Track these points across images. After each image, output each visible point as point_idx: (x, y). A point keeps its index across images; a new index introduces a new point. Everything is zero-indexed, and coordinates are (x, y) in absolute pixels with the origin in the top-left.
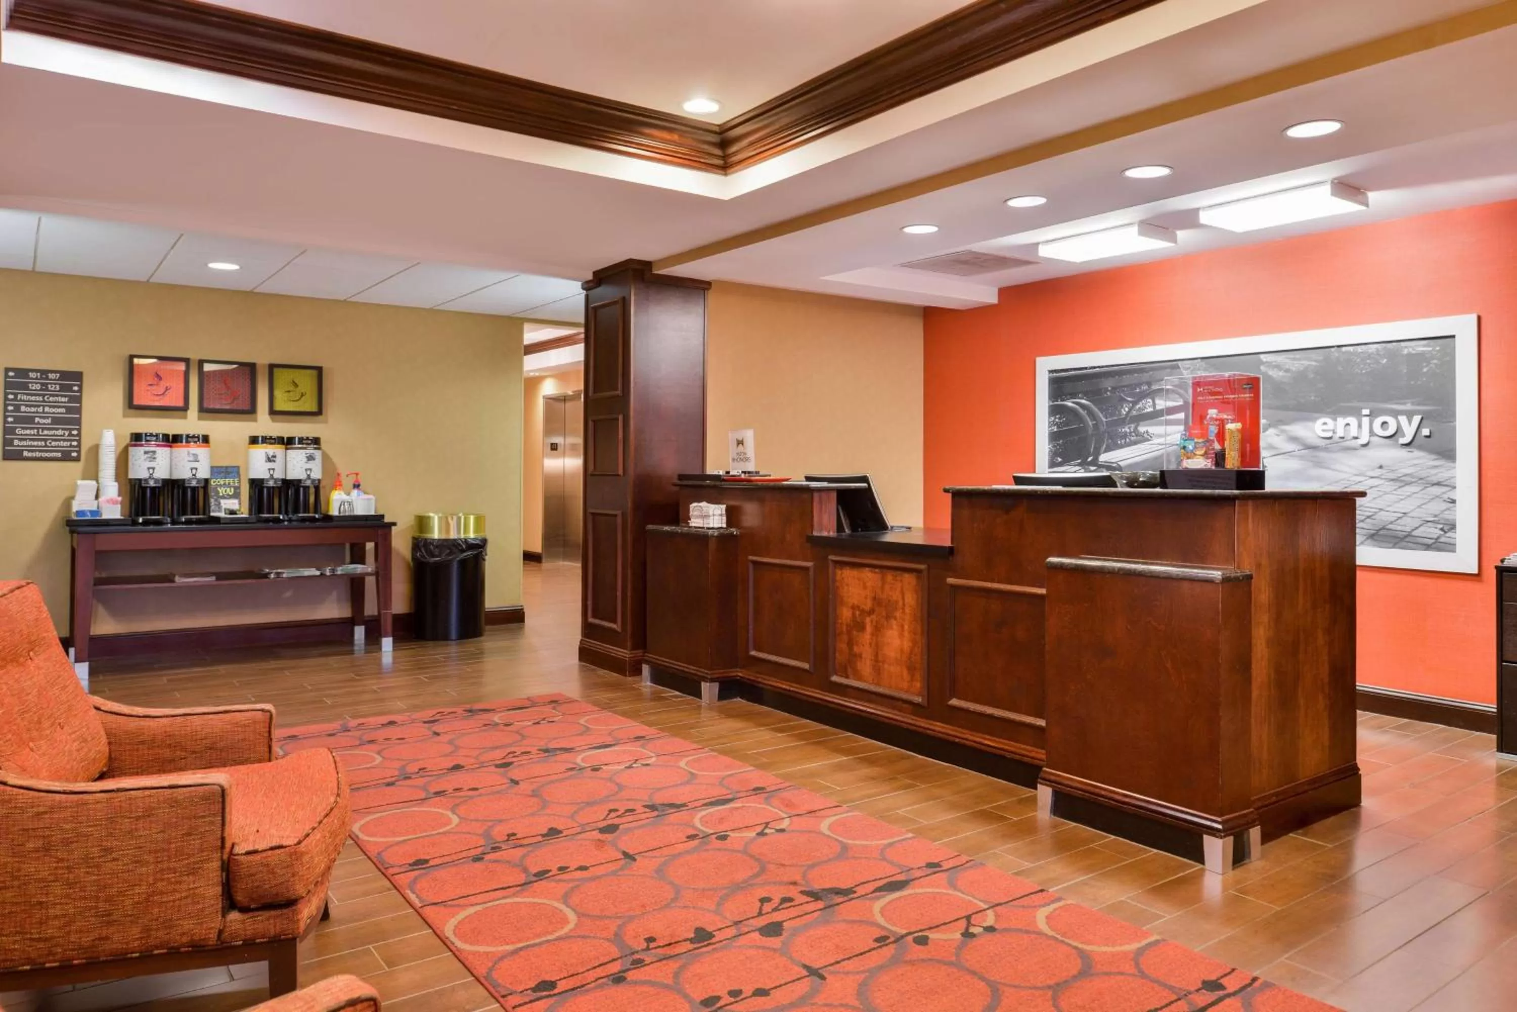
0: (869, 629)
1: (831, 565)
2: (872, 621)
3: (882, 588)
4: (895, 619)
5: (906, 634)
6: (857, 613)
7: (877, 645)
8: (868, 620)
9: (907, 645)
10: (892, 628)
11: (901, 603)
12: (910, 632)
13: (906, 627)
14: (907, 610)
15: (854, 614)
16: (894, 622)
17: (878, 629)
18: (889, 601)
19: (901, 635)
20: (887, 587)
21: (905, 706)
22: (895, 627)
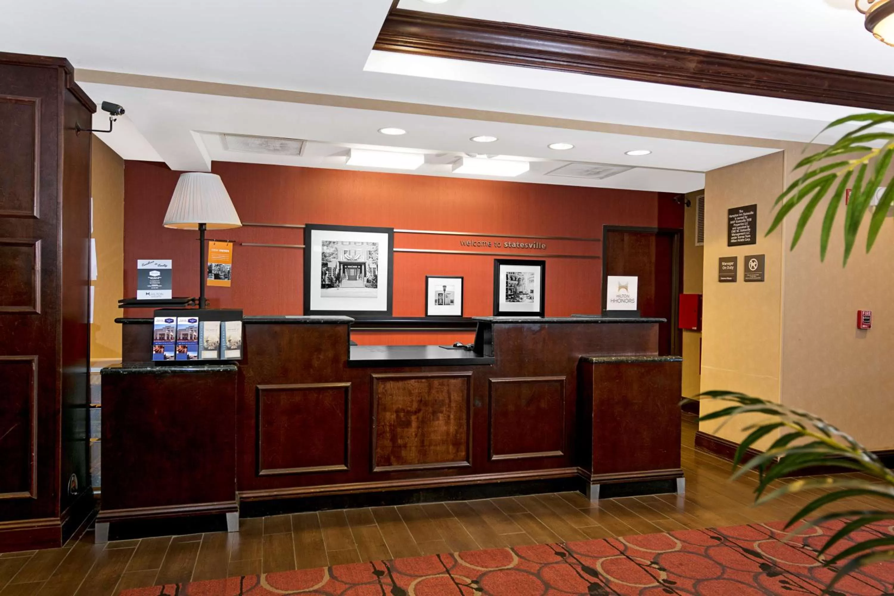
0: (414, 424)
1: (375, 381)
2: (418, 418)
3: (429, 393)
4: (442, 412)
5: (452, 421)
6: (402, 415)
7: (423, 435)
8: (413, 418)
9: (452, 429)
10: (438, 419)
11: (447, 401)
12: (455, 420)
13: (452, 416)
14: (453, 405)
15: (398, 416)
16: (441, 416)
17: (423, 423)
18: (436, 401)
19: (447, 423)
20: (434, 391)
21: (451, 470)
22: (441, 418)
